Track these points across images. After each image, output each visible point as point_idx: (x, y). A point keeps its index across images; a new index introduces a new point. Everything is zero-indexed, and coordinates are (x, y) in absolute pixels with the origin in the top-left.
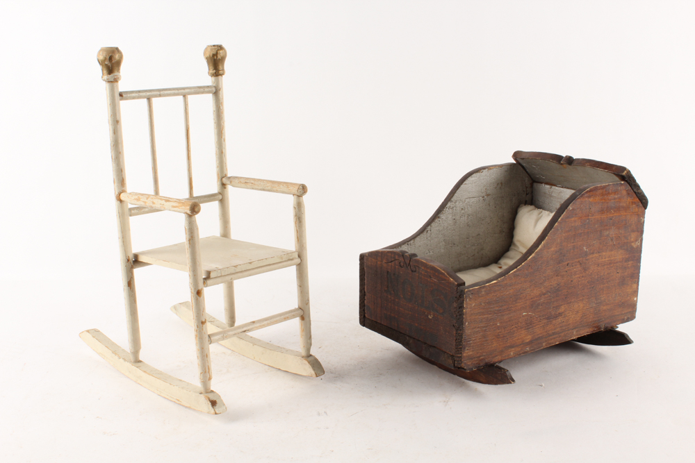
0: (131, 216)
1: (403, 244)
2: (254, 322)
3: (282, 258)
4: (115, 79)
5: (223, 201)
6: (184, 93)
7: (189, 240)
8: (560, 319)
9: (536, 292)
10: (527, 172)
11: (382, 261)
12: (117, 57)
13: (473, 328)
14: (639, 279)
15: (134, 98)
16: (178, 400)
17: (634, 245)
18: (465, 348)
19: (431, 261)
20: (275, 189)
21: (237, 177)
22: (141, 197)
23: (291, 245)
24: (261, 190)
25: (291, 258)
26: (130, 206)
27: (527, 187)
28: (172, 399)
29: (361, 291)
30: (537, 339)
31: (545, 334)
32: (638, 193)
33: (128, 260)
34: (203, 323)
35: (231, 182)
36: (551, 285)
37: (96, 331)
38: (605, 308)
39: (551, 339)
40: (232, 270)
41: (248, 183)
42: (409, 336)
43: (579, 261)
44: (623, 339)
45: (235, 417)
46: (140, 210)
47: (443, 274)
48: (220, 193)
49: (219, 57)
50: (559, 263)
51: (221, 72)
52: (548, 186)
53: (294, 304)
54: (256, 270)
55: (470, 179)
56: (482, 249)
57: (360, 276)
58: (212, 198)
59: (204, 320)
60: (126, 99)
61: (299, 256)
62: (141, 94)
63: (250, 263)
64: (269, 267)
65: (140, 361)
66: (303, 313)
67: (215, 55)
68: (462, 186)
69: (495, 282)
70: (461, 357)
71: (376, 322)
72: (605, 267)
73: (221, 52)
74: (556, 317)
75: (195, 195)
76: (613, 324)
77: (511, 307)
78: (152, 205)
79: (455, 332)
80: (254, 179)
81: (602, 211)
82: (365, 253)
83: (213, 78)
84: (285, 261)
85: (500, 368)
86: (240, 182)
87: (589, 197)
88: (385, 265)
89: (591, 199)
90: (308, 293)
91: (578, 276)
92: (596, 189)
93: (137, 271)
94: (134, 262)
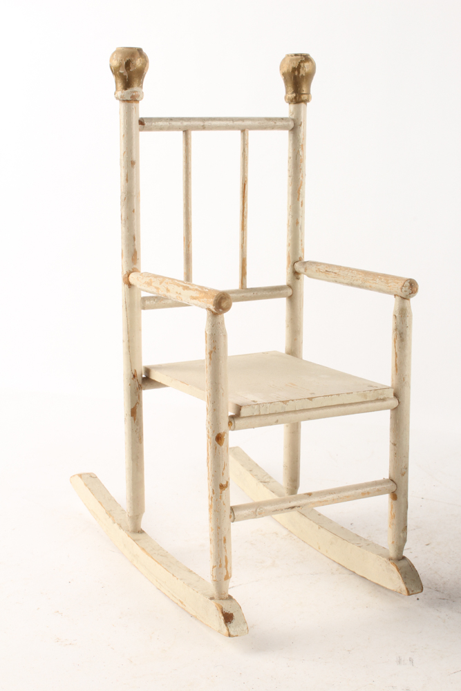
0: (144, 308)
2: (310, 494)
3: (365, 396)
4: (132, 97)
5: (293, 299)
6: (243, 126)
7: (210, 353)
12: (138, 62)
15: (161, 129)
16: (182, 603)
20: (368, 284)
21: (314, 263)
22: (153, 279)
23: (384, 377)
24: (347, 284)
25: (382, 397)
26: (144, 294)
28: (173, 599)
33: (134, 376)
34: (222, 487)
35: (306, 270)
37: (92, 477)
40: (279, 408)
41: (330, 272)
45: (263, 644)
46: (158, 301)
48: (289, 286)
49: (302, 72)
51: (305, 97)
53: (382, 470)
54: (321, 412)
58: (276, 292)
59: (224, 483)
60: (150, 129)
61: (396, 395)
62: (174, 123)
63: (310, 399)
64: (342, 409)
65: (142, 532)
66: (396, 488)
67: (297, 69)
73: (306, 64)
75: (249, 286)
78: (165, 293)
80: (339, 268)
83: (292, 106)
84: (371, 401)
86: (319, 271)
90: (407, 457)
93: (147, 394)
94: (143, 380)
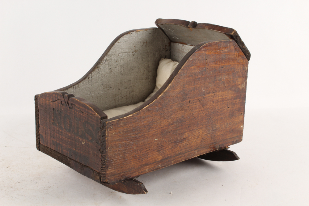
1: (70, 88)
8: (184, 143)
9: (165, 123)
10: (166, 34)
11: (49, 100)
13: (114, 152)
14: (244, 112)
17: (241, 87)
18: (108, 167)
19: (84, 100)
27: (166, 46)
29: (36, 124)
30: (166, 158)
31: (173, 154)
32: (243, 48)
36: (177, 117)
38: (219, 133)
39: (178, 158)
42: (70, 158)
43: (198, 99)
44: (232, 157)
47: (91, 110)
50: (183, 100)
52: (181, 45)
55: (122, 38)
56: (133, 91)
57: (36, 112)
68: (116, 44)
69: (131, 115)
70: (105, 174)
71: (48, 147)
72: (219, 103)
74: (181, 141)
76: (226, 145)
77: (145, 135)
79: (100, 155)
81: (216, 62)
82: (38, 95)
85: (137, 182)
87: (205, 51)
88: (51, 104)
89: (207, 53)
91: (198, 110)
92: (211, 45)
